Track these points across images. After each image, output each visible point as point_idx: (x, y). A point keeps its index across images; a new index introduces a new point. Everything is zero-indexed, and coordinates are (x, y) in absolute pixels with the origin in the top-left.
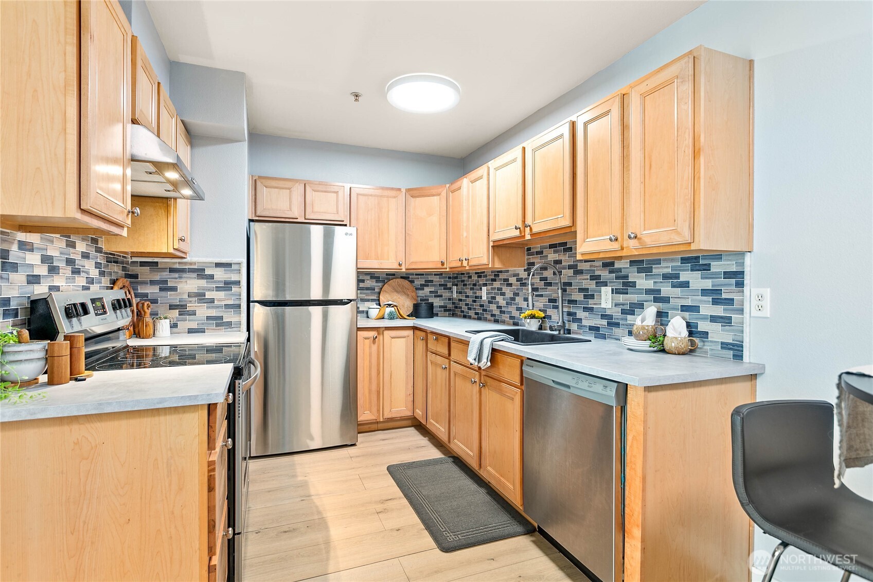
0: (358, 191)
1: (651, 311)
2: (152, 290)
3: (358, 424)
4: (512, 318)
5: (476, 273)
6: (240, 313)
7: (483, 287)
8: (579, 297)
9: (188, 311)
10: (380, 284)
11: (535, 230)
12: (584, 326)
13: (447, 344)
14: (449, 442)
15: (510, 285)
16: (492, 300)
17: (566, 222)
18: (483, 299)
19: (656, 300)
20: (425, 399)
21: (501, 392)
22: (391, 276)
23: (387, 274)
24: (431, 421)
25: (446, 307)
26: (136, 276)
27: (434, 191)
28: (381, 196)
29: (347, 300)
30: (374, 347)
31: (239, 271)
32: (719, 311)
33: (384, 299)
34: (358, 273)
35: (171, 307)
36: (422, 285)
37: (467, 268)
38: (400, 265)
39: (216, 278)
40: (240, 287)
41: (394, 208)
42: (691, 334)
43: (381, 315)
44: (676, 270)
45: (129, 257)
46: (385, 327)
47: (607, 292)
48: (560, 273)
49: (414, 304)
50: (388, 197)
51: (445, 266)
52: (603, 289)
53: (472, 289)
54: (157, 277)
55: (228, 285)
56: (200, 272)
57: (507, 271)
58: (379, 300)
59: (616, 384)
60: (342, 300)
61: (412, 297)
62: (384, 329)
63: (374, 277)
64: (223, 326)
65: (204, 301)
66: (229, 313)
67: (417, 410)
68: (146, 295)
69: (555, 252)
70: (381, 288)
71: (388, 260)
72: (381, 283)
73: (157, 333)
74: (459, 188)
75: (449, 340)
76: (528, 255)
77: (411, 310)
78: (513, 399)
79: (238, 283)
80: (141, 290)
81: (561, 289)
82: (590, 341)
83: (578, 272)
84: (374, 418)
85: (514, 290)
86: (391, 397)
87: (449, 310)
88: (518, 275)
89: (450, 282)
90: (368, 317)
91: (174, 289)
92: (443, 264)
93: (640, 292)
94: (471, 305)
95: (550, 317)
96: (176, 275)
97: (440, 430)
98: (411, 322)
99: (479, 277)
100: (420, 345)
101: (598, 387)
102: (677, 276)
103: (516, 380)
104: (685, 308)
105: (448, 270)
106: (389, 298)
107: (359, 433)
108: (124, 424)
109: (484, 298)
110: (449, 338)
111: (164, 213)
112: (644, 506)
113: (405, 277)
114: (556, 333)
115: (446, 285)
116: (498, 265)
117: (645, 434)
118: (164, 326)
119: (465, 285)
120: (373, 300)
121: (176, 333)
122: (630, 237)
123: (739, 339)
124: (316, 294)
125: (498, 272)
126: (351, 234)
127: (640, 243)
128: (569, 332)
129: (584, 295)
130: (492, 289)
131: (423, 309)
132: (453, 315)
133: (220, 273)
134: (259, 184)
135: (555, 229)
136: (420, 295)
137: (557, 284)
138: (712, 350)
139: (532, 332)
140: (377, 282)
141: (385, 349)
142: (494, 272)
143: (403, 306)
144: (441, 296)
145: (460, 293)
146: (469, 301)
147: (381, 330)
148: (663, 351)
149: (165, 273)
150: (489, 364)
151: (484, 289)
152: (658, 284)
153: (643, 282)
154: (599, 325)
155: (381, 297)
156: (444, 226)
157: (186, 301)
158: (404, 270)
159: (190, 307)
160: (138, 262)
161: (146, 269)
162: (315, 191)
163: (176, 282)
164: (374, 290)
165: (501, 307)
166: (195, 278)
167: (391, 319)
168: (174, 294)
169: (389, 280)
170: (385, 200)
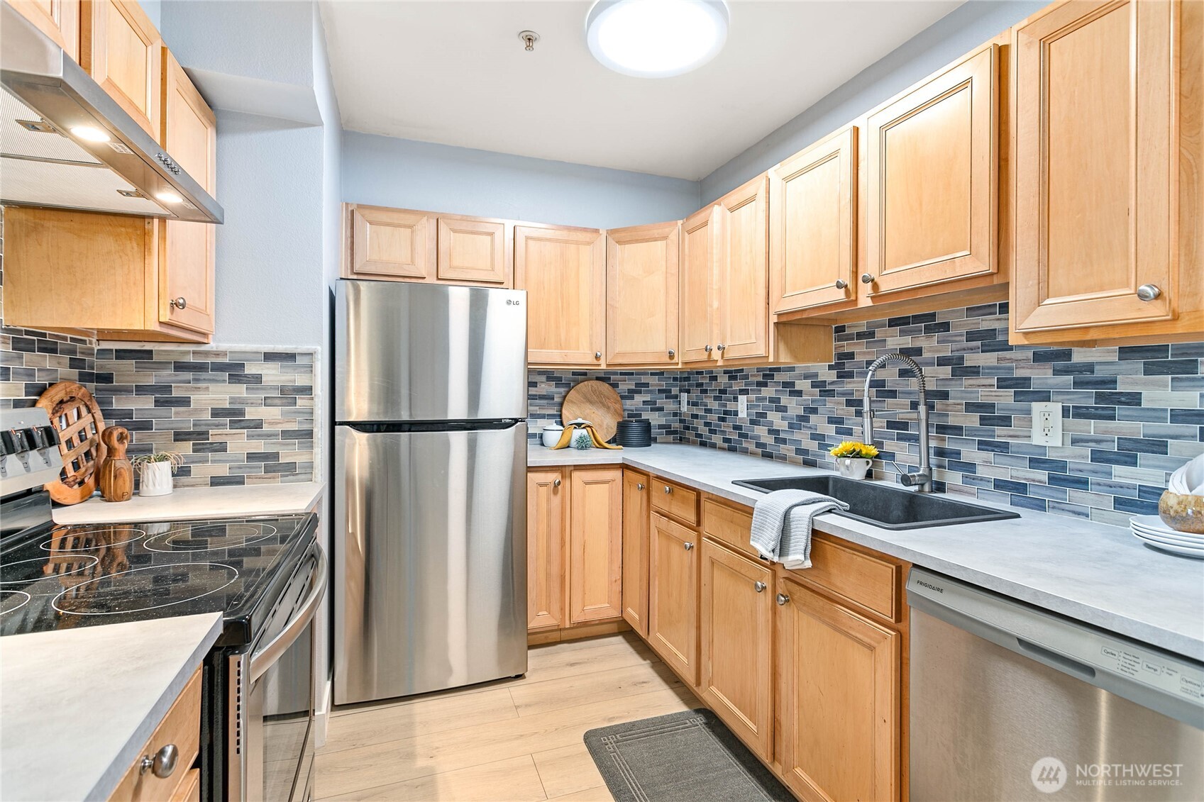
0: (528, 232)
2: (141, 405)
3: (528, 634)
4: (801, 451)
5: (726, 372)
6: (312, 447)
7: (739, 396)
8: (968, 420)
9: (211, 443)
10: (562, 390)
11: (885, 287)
12: (982, 479)
13: (693, 504)
15: (799, 393)
16: (758, 419)
18: (740, 415)
20: (645, 593)
22: (581, 375)
23: (574, 374)
24: (658, 634)
25: (669, 427)
26: (108, 378)
27: (656, 233)
28: (566, 242)
29: (510, 419)
30: (556, 500)
31: (310, 368)
33: (568, 413)
34: (530, 372)
35: (178, 437)
36: (630, 391)
37: (720, 363)
38: (597, 357)
39: (265, 382)
40: (312, 399)
41: (588, 259)
43: (564, 441)
45: (92, 340)
46: (574, 465)
47: (1048, 413)
49: (618, 423)
50: (577, 243)
51: (675, 360)
52: (1037, 407)
53: (716, 398)
54: (151, 379)
55: (290, 394)
56: (234, 371)
57: (792, 369)
58: (561, 416)
60: (501, 419)
61: (615, 410)
62: (573, 468)
63: (553, 377)
64: (278, 471)
65: (242, 424)
66: (290, 447)
67: (630, 610)
68: (129, 414)
69: (902, 333)
70: (564, 397)
71: (578, 350)
72: (563, 387)
73: (143, 488)
74: (705, 224)
75: (698, 497)
76: (839, 339)
77: (613, 431)
78: (872, 648)
79: (308, 390)
80: (117, 404)
82: (1018, 516)
83: (966, 372)
84: (554, 621)
85: (807, 403)
86: (584, 586)
87: (675, 432)
88: (816, 375)
89: (677, 386)
90: (542, 444)
91: (185, 402)
92: (671, 356)
94: (717, 425)
95: (890, 456)
96: (189, 375)
97: (676, 656)
98: (617, 455)
99: (732, 378)
100: (636, 498)
103: (881, 607)
105: (680, 366)
106: (578, 413)
107: (530, 647)
109: (743, 414)
110: (698, 493)
111: (136, 248)
113: (604, 378)
114: (915, 489)
115: (671, 391)
116: (785, 359)
118: (158, 475)
119: (705, 391)
120: (550, 416)
121: (188, 486)
125: (771, 369)
126: (517, 303)
128: (940, 487)
129: (982, 418)
130: (758, 399)
131: (635, 431)
132: (681, 439)
133: (274, 372)
134: (357, 217)
135: (943, 283)
136: (627, 407)
139: (858, 485)
140: (557, 386)
141: (574, 505)
143: (601, 427)
144: (661, 409)
145: (695, 404)
146: (713, 418)
147: (567, 471)
149: (165, 373)
150: (807, 562)
151: (743, 399)
154: (1025, 479)
155: (564, 411)
156: (673, 291)
157: (208, 425)
158: (603, 367)
159: (215, 436)
160: (112, 350)
161: (131, 364)
162: (455, 231)
163: (187, 389)
164: (553, 399)
165: (777, 432)
166: (225, 381)
167: (582, 448)
168: (183, 412)
169: (578, 383)
170: (573, 247)
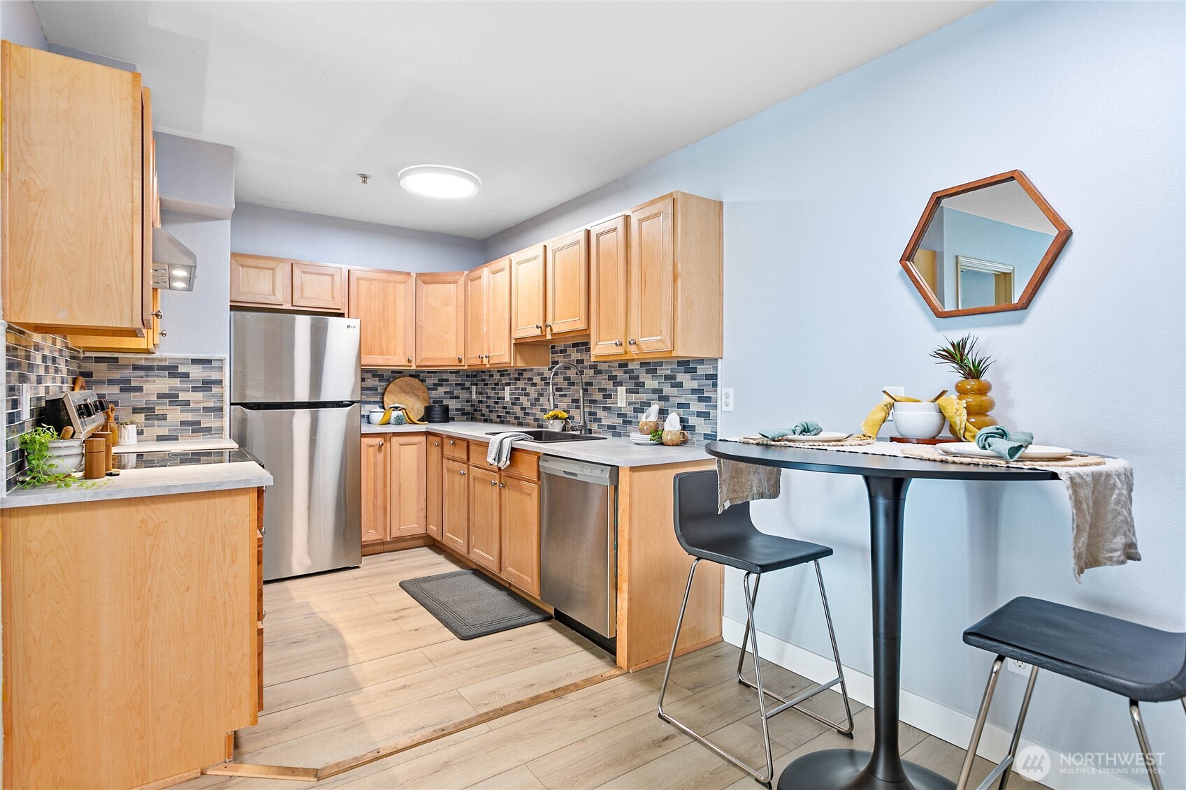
0: (359, 274)
1: (654, 408)
2: (112, 391)
3: (362, 546)
4: (537, 420)
5: (498, 371)
8: (598, 396)
9: (156, 415)
10: (384, 384)
11: (555, 331)
12: (603, 425)
13: (465, 448)
14: (468, 553)
15: (534, 385)
16: (515, 401)
17: (582, 326)
18: (506, 400)
19: (660, 399)
20: (440, 512)
21: (520, 490)
22: (398, 374)
23: (393, 372)
24: (448, 534)
25: (464, 410)
26: (91, 375)
27: (450, 278)
28: (387, 282)
29: (348, 401)
30: (380, 456)
31: (221, 369)
32: (702, 407)
33: (388, 400)
34: (361, 371)
35: (135, 411)
36: (434, 384)
37: (488, 366)
38: (409, 361)
39: (192, 377)
40: (222, 387)
41: (402, 295)
42: (684, 428)
43: (386, 420)
44: (674, 372)
45: (81, 351)
46: (393, 433)
47: (622, 392)
48: (582, 373)
49: (425, 407)
50: (395, 282)
51: (463, 363)
52: (619, 389)
53: (493, 389)
54: (117, 375)
55: (207, 385)
56: (172, 370)
57: (532, 370)
58: (383, 402)
59: (610, 467)
60: (340, 401)
61: (423, 398)
62: (391, 435)
63: (377, 375)
64: (200, 432)
65: (177, 403)
66: (208, 417)
67: (431, 526)
69: (578, 351)
70: (386, 389)
71: (395, 356)
72: (385, 382)
73: (123, 438)
74: (479, 278)
75: (468, 443)
76: (552, 353)
77: (422, 413)
78: (530, 495)
79: (220, 382)
81: (583, 389)
82: (607, 439)
83: (598, 372)
84: (379, 537)
85: (538, 390)
86: (400, 513)
87: (468, 414)
88: (542, 374)
89: (469, 381)
90: (369, 423)
91: (140, 389)
92: (460, 361)
93: (647, 391)
94: (493, 407)
95: (572, 418)
96: (142, 373)
97: (457, 542)
98: (424, 427)
99: (502, 375)
100: (435, 452)
101: (597, 472)
102: (674, 378)
103: (534, 477)
104: (680, 406)
105: (466, 367)
106: (396, 400)
107: (363, 556)
108: (184, 505)
109: (507, 399)
110: (468, 442)
112: (630, 565)
113: (415, 375)
114: (578, 433)
115: (464, 385)
116: (521, 364)
117: (631, 505)
118: (130, 432)
119: (486, 384)
120: (375, 403)
121: (143, 439)
122: (630, 343)
123: (714, 430)
124: (302, 395)
125: (522, 370)
126: (353, 327)
127: (638, 349)
128: (590, 431)
129: (603, 395)
130: (516, 389)
131: (437, 411)
132: (472, 419)
133: (197, 371)
134: (234, 262)
136: (433, 396)
137: (578, 383)
138: (697, 440)
139: (555, 433)
140: (380, 381)
141: (393, 458)
142: (518, 370)
143: (413, 409)
144: (458, 397)
145: (480, 393)
146: (491, 402)
147: (388, 436)
148: (662, 444)
149: (127, 371)
150: (508, 463)
151: (507, 388)
152: (661, 384)
153: (651, 383)
154: (616, 423)
155: (385, 399)
156: (461, 318)
157: (155, 404)
158: (414, 367)
159: (159, 410)
160: (92, 357)
161: (103, 366)
162: (304, 273)
163: (141, 382)
164: (377, 390)
165: (525, 409)
166: (166, 376)
167: (399, 424)
168: (138, 396)
169: (395, 378)
170: (391, 285)
